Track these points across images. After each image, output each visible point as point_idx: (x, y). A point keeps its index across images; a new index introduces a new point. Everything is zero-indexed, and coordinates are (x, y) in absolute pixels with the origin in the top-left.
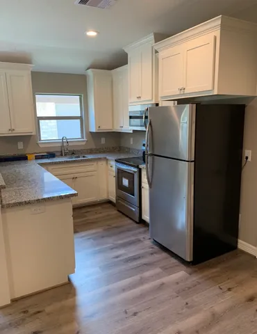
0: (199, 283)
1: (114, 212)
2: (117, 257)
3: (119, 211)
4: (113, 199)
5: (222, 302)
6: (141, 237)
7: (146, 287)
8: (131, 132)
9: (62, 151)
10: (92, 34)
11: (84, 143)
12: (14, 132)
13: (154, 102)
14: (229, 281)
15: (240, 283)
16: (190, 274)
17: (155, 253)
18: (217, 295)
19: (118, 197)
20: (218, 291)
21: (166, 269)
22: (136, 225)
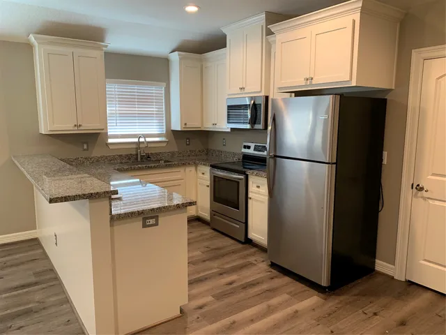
0: (339, 309)
1: (207, 231)
2: (231, 283)
3: (214, 229)
4: (206, 215)
5: (371, 328)
6: (252, 259)
7: (278, 316)
8: (229, 130)
9: (137, 155)
10: (192, 9)
11: (164, 145)
12: (81, 128)
13: (263, 94)
14: (371, 305)
15: (385, 307)
16: (325, 299)
17: (276, 277)
18: (363, 321)
19: (214, 212)
20: (364, 316)
21: (296, 294)
22: (240, 246)
